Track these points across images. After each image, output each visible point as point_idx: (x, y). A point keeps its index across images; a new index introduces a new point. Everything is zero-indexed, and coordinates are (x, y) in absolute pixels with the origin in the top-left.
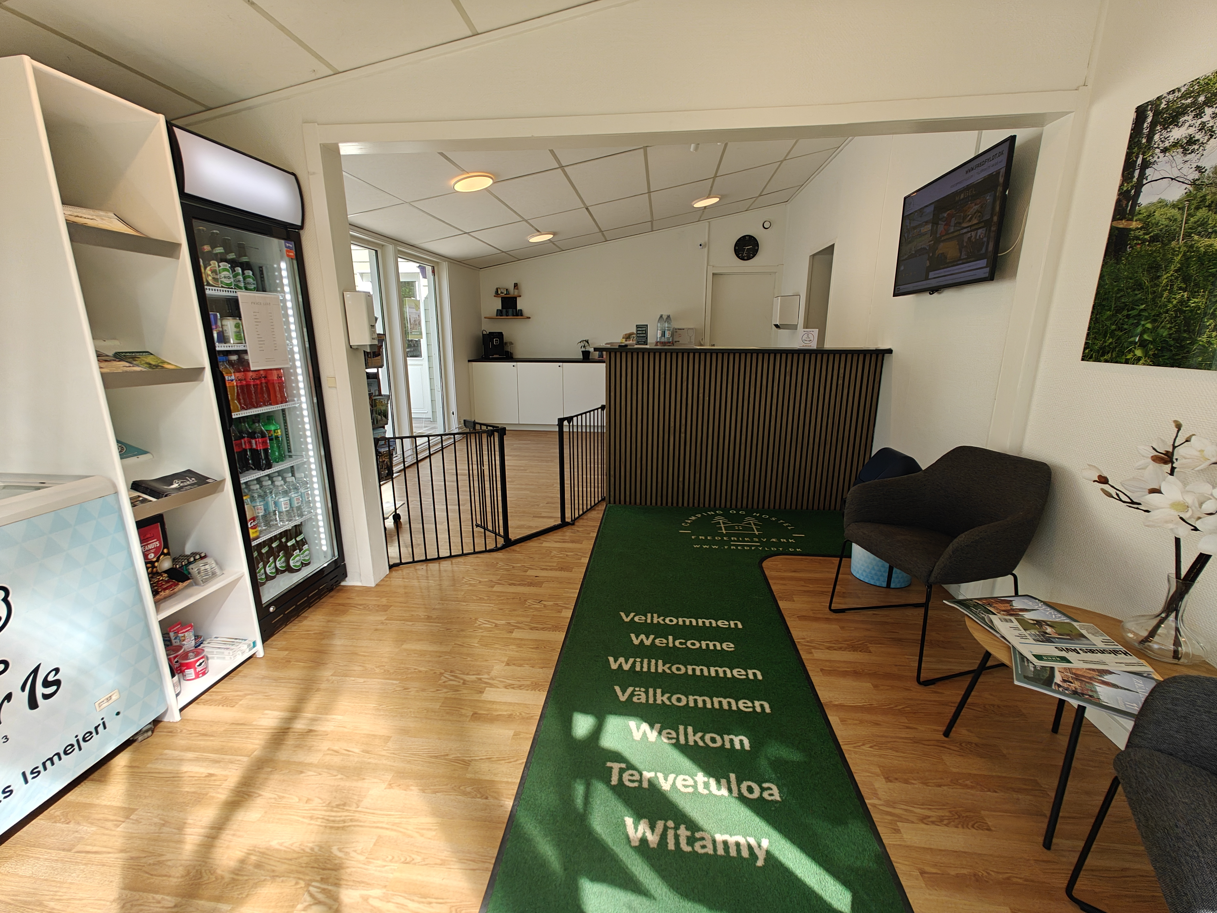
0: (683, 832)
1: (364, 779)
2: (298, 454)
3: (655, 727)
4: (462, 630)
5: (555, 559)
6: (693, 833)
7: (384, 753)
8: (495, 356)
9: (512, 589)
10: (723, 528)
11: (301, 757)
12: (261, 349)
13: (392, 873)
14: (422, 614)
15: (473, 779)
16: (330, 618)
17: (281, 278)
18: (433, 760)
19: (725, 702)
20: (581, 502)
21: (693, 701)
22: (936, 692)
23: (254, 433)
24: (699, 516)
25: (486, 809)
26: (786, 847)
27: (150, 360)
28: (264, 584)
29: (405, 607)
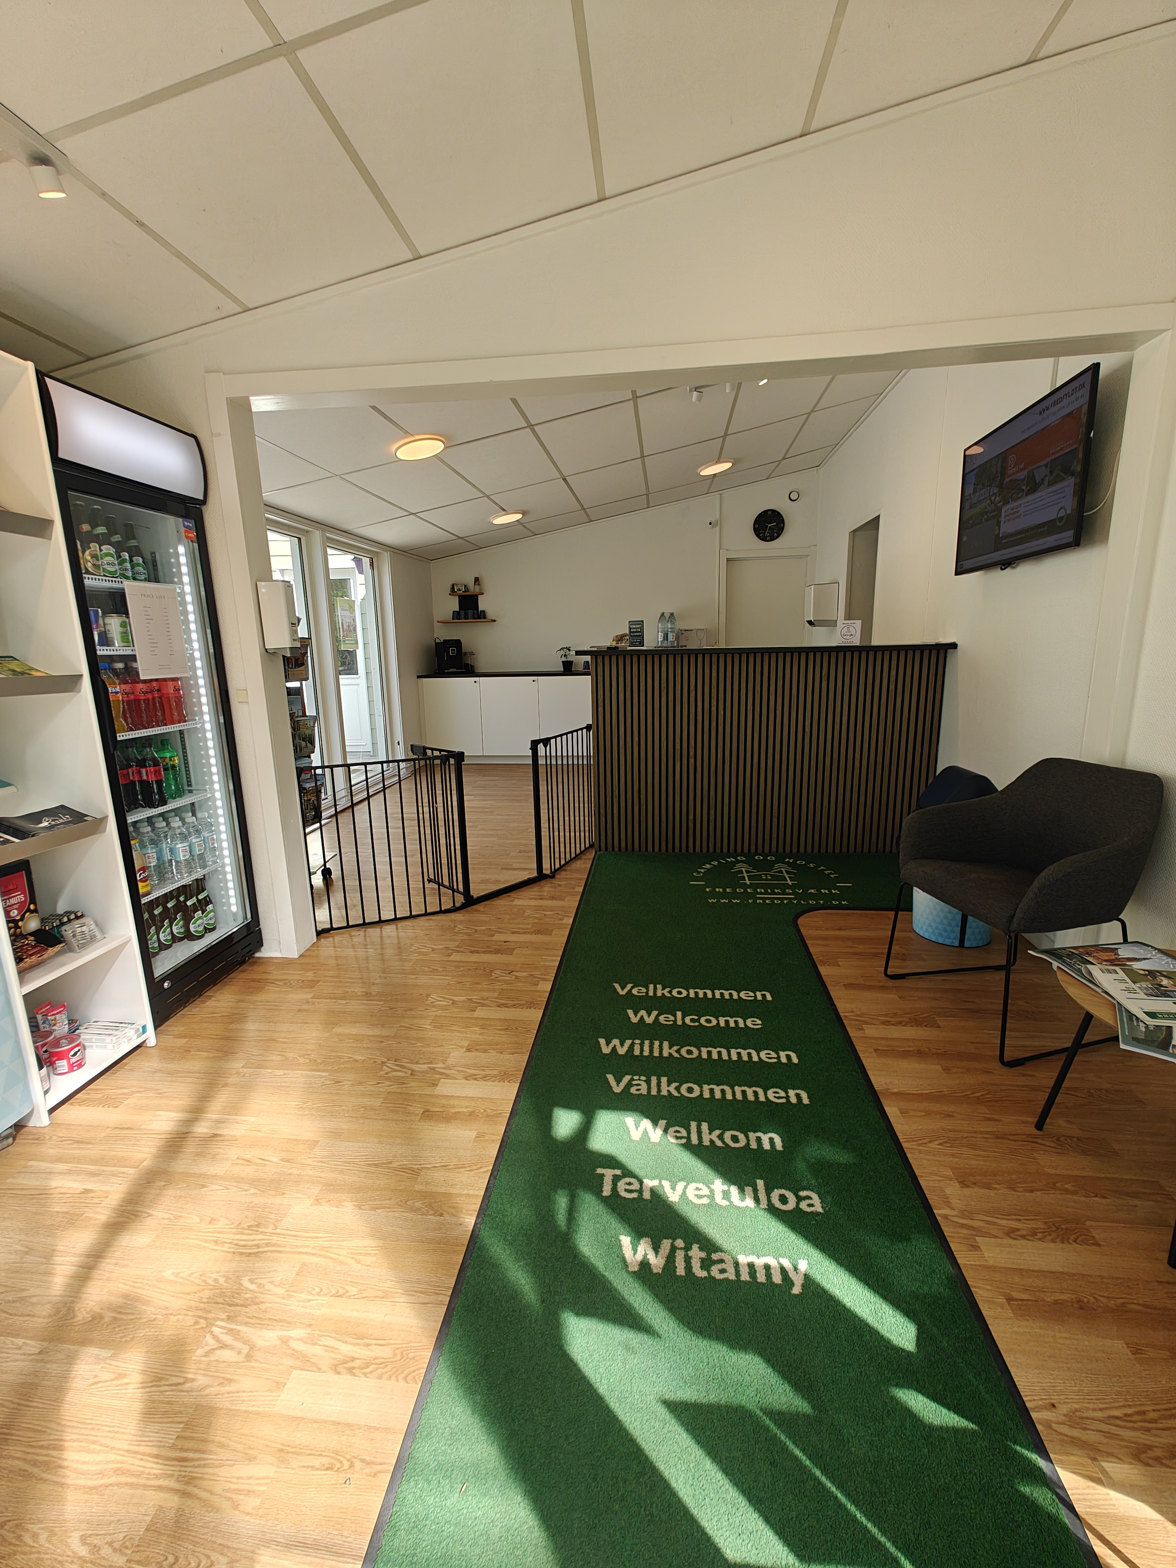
0: (696, 1253)
1: (283, 1194)
2: (200, 787)
3: (659, 1124)
4: (411, 1009)
5: (530, 921)
6: (709, 1254)
7: (309, 1161)
8: (451, 670)
9: (474, 958)
10: (747, 878)
11: (204, 1167)
12: (154, 653)
13: (319, 1309)
14: (358, 990)
15: (423, 1192)
16: (241, 997)
17: (179, 565)
18: (372, 1169)
19: (750, 1092)
20: (562, 849)
21: (708, 1091)
22: (1024, 1075)
23: (144, 760)
24: (716, 863)
25: (440, 1229)
26: (830, 1270)
27: (14, 666)
28: (157, 954)
29: (336, 982)
